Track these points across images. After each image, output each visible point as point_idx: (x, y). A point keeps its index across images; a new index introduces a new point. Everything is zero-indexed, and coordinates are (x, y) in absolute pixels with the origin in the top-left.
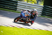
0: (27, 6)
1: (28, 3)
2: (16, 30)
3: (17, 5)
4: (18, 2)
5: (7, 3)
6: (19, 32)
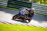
0: (41, 8)
1: (41, 5)
2: (30, 28)
3: (31, 6)
4: (32, 4)
5: (22, 5)
6: (33, 30)
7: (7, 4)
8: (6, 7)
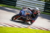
7: (44, 9)
8: (42, 12)
